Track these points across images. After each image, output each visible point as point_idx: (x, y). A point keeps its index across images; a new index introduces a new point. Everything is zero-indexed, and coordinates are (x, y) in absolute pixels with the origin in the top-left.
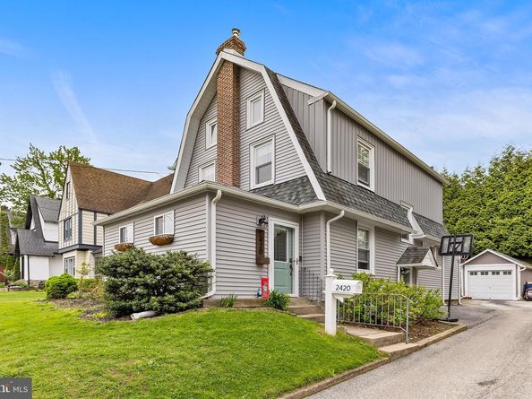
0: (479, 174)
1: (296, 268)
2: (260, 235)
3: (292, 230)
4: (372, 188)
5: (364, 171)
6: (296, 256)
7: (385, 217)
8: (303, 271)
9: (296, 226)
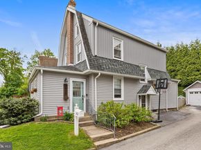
0: (197, 43)
1: (85, 99)
2: (66, 86)
3: (83, 83)
4: (122, 60)
5: (117, 52)
6: (85, 94)
7: (127, 73)
8: (87, 101)
9: (84, 81)
